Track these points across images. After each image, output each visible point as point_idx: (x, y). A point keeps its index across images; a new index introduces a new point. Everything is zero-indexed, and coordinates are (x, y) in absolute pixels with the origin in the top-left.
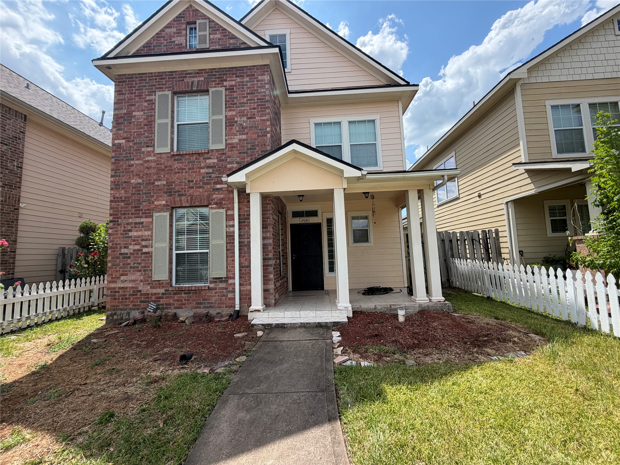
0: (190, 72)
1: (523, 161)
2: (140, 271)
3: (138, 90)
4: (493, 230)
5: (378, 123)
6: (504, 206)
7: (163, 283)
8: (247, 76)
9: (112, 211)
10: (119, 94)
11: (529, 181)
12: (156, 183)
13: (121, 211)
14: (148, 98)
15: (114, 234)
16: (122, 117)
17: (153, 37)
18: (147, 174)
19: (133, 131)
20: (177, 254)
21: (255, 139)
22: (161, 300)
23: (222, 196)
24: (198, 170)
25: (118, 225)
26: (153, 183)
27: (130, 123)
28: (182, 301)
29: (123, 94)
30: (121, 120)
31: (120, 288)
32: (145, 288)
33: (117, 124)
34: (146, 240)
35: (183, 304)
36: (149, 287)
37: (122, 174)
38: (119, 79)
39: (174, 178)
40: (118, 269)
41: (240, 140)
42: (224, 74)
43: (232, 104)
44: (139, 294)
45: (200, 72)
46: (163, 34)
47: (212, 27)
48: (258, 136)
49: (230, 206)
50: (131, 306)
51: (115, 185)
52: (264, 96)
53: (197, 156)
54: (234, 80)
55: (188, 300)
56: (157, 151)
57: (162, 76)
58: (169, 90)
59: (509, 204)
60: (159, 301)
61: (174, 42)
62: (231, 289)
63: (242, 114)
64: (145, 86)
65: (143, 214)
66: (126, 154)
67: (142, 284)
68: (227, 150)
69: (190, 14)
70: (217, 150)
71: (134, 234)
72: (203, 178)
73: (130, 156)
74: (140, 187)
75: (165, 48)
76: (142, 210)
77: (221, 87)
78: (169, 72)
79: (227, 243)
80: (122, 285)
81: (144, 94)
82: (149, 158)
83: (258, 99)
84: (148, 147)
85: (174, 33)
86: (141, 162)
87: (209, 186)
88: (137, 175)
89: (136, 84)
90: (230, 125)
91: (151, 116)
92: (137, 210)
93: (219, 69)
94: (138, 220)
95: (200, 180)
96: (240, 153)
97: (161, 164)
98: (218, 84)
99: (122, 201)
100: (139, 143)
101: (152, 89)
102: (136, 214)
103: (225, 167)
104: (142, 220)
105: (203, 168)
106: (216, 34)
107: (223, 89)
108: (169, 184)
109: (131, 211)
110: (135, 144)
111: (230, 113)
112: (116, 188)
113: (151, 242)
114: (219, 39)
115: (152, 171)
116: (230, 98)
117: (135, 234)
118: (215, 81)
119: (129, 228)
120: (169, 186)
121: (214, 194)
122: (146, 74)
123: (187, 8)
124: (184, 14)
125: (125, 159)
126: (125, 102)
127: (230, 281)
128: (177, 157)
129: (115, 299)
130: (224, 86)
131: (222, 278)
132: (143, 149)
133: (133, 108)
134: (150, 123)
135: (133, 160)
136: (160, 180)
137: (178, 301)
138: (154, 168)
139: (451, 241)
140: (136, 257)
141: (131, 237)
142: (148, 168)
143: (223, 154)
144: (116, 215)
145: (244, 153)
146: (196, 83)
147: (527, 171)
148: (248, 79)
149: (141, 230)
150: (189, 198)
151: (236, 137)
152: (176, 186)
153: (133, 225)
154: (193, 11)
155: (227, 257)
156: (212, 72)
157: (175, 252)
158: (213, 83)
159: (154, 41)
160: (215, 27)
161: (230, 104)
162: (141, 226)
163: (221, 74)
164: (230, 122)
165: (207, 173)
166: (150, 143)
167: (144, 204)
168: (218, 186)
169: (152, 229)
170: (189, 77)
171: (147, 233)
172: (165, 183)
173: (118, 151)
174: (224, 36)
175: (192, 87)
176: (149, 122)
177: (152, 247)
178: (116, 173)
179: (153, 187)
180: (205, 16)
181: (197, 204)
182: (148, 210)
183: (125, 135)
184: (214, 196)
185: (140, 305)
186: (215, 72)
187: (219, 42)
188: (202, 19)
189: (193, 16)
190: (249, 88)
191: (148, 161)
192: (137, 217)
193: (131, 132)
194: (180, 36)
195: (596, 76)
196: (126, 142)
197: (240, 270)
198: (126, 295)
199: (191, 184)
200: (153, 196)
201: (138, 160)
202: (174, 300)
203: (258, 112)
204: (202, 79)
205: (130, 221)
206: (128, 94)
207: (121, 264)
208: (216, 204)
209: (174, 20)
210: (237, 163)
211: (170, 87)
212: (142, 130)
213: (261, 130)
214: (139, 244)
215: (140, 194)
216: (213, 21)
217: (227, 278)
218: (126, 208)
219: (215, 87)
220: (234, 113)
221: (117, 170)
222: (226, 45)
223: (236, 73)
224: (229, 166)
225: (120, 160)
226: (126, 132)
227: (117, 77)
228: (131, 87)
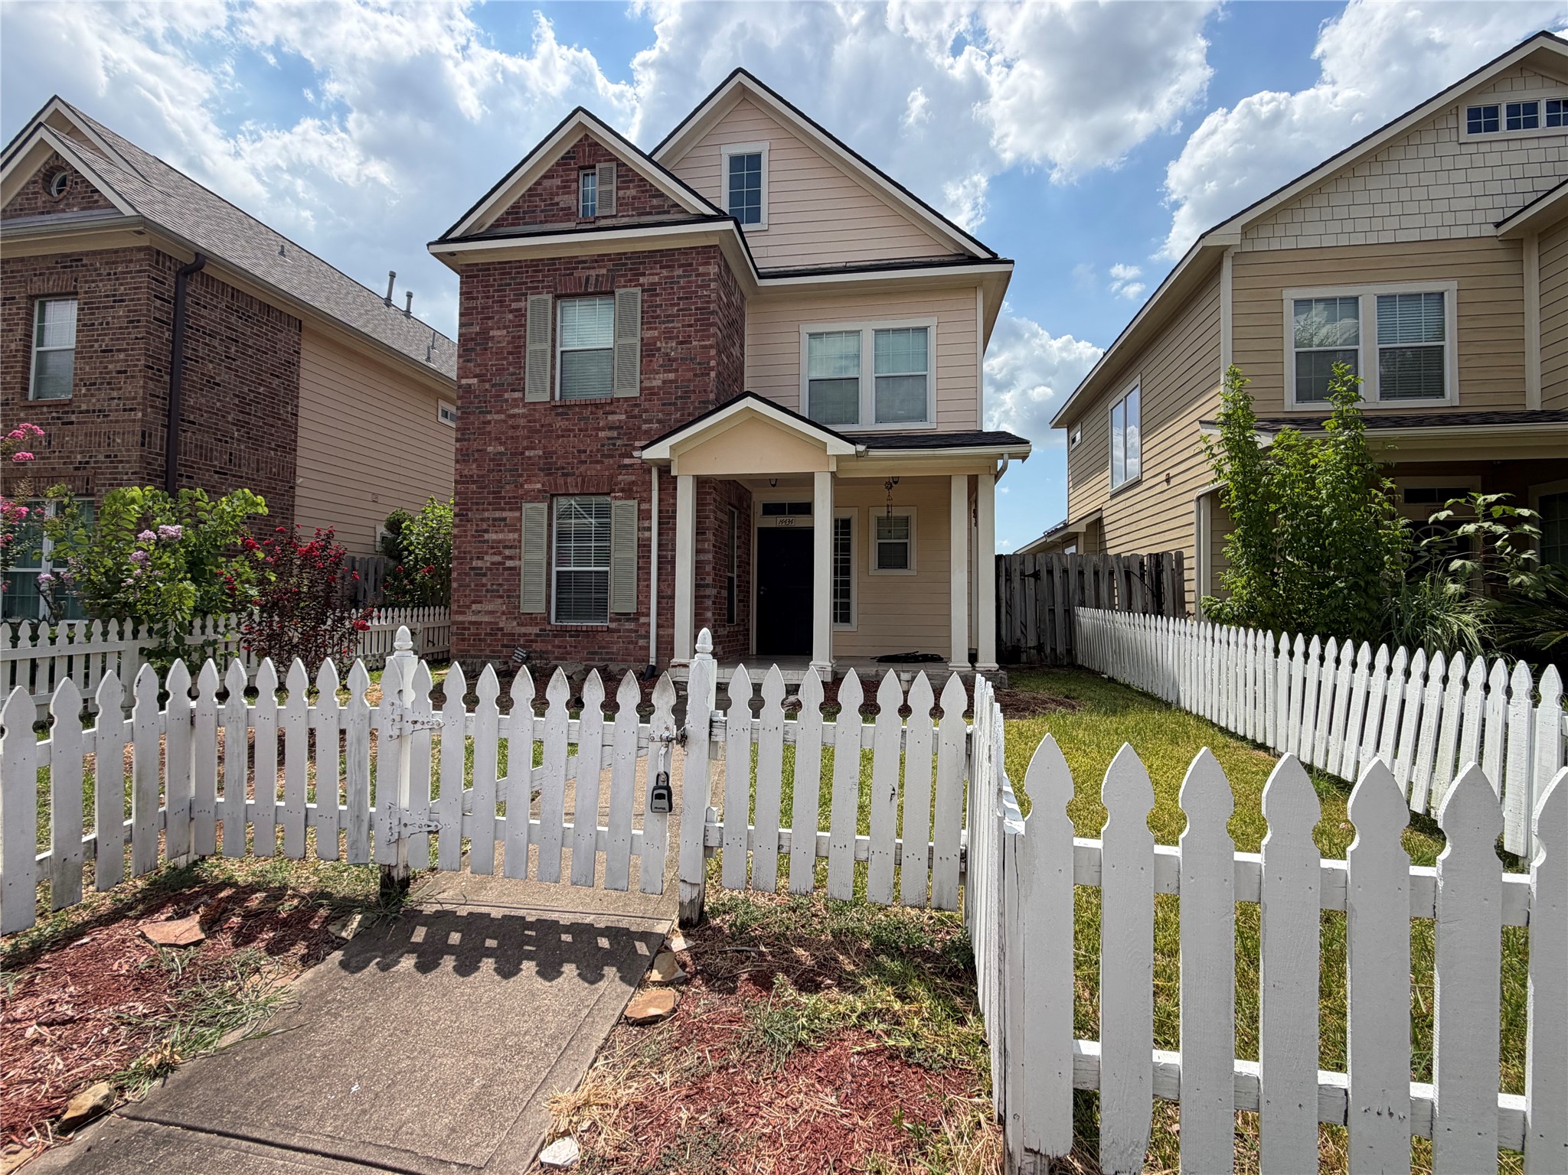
0: (583, 259)
2: (501, 597)
3: (498, 291)
4: (1172, 554)
5: (932, 333)
6: (1193, 506)
7: (536, 618)
8: (680, 266)
9: (458, 498)
10: (467, 299)
12: (527, 453)
13: (472, 498)
14: (514, 305)
15: (461, 537)
16: (472, 339)
17: (523, 195)
18: (512, 437)
19: (490, 363)
20: (558, 572)
21: (689, 380)
22: (534, 645)
23: (633, 478)
24: (594, 433)
25: (468, 521)
26: (523, 453)
27: (486, 349)
28: (565, 648)
29: (473, 298)
30: (471, 345)
31: (471, 623)
32: (509, 625)
33: (464, 350)
34: (511, 547)
35: (567, 653)
36: (515, 623)
37: (472, 437)
38: (466, 271)
39: (556, 445)
40: (467, 592)
41: (664, 382)
42: (641, 263)
43: (652, 317)
44: (500, 633)
45: (599, 260)
46: (540, 189)
47: (623, 176)
48: (695, 375)
49: (644, 495)
50: (487, 652)
51: (462, 455)
52: (708, 302)
53: (594, 409)
54: (657, 274)
55: (575, 647)
56: (530, 398)
57: (537, 266)
58: (548, 293)
59: (1202, 501)
60: (531, 646)
61: (557, 204)
62: (644, 633)
63: (668, 336)
64: (510, 284)
65: (505, 503)
66: (480, 402)
67: (504, 617)
68: (643, 398)
69: (584, 151)
70: (626, 399)
71: (492, 536)
72: (603, 445)
73: (486, 406)
74: (502, 460)
75: (543, 215)
76: (504, 498)
77: (635, 286)
78: (548, 259)
79: (639, 557)
80: (473, 619)
81: (507, 299)
82: (516, 411)
83: (696, 309)
84: (513, 390)
85: (558, 187)
86: (503, 417)
87: (611, 461)
88: (496, 439)
89: (495, 280)
90: (648, 356)
91: (519, 337)
92: (497, 498)
93: (632, 253)
94: (497, 514)
95: (598, 451)
96: (664, 405)
97: (535, 421)
98: (630, 281)
99: (474, 482)
100: (499, 385)
101: (521, 289)
102: (494, 504)
103: (640, 428)
104: (505, 514)
105: (603, 429)
106: (628, 188)
107: (638, 290)
108: (548, 455)
109: (487, 498)
110: (493, 386)
111: (649, 334)
112: (464, 460)
113: (517, 550)
114: (634, 198)
115: (520, 433)
116: (649, 307)
117: (494, 536)
118: (626, 275)
119: (485, 526)
120: (547, 459)
121: (620, 474)
122: (510, 262)
123: (581, 140)
124: (574, 152)
125: (478, 411)
126: (478, 313)
127: (643, 620)
128: (561, 410)
129: (463, 640)
130: (641, 285)
131: (629, 614)
132: (506, 395)
133: (490, 323)
134: (518, 349)
135: (490, 412)
136: (532, 448)
137: (560, 647)
138: (524, 427)
139: (1081, 573)
140: (495, 574)
141: (488, 541)
142: (513, 427)
143: (636, 405)
144: (464, 504)
145: (670, 404)
146: (593, 280)
148: (680, 272)
149: (502, 531)
150: (580, 479)
151: (657, 376)
152: (558, 458)
153: (491, 522)
154: (590, 145)
155: (638, 579)
156: (620, 259)
157: (555, 569)
158: (622, 279)
159: (524, 202)
160: (627, 176)
161: (649, 318)
162: (502, 524)
163: (635, 263)
164: (649, 350)
165: (609, 439)
166: (518, 386)
167: (508, 487)
168: (627, 461)
169: (520, 531)
170: (582, 268)
171: (511, 536)
172: (541, 453)
173: (466, 398)
175: (586, 287)
176: (517, 347)
177: (520, 559)
178: (463, 434)
179: (523, 459)
180: (611, 154)
181: (592, 489)
182: (514, 497)
183: (478, 371)
184: (620, 478)
185: (501, 652)
186: (625, 259)
187: (633, 204)
188: (605, 161)
189: (590, 156)
190: (683, 288)
191: (514, 416)
192: (497, 509)
193: (486, 365)
194: (568, 193)
196: (479, 382)
197: (658, 603)
198: (480, 634)
199: (583, 456)
200: (521, 476)
201: (497, 413)
202: (553, 646)
203: (696, 331)
204: (604, 271)
205: (486, 514)
206: (482, 298)
207: (473, 584)
208: (622, 490)
209: (558, 164)
210: (659, 421)
211: (550, 287)
212: (505, 363)
213: (699, 364)
214: (500, 553)
215: (501, 470)
216: (625, 165)
217: (638, 614)
218: (480, 493)
219: (624, 286)
220: (656, 333)
221: (465, 429)
222: (645, 208)
223: (662, 261)
224: (645, 427)
225: (469, 413)
226: (479, 365)
227: (463, 268)
228: (486, 286)
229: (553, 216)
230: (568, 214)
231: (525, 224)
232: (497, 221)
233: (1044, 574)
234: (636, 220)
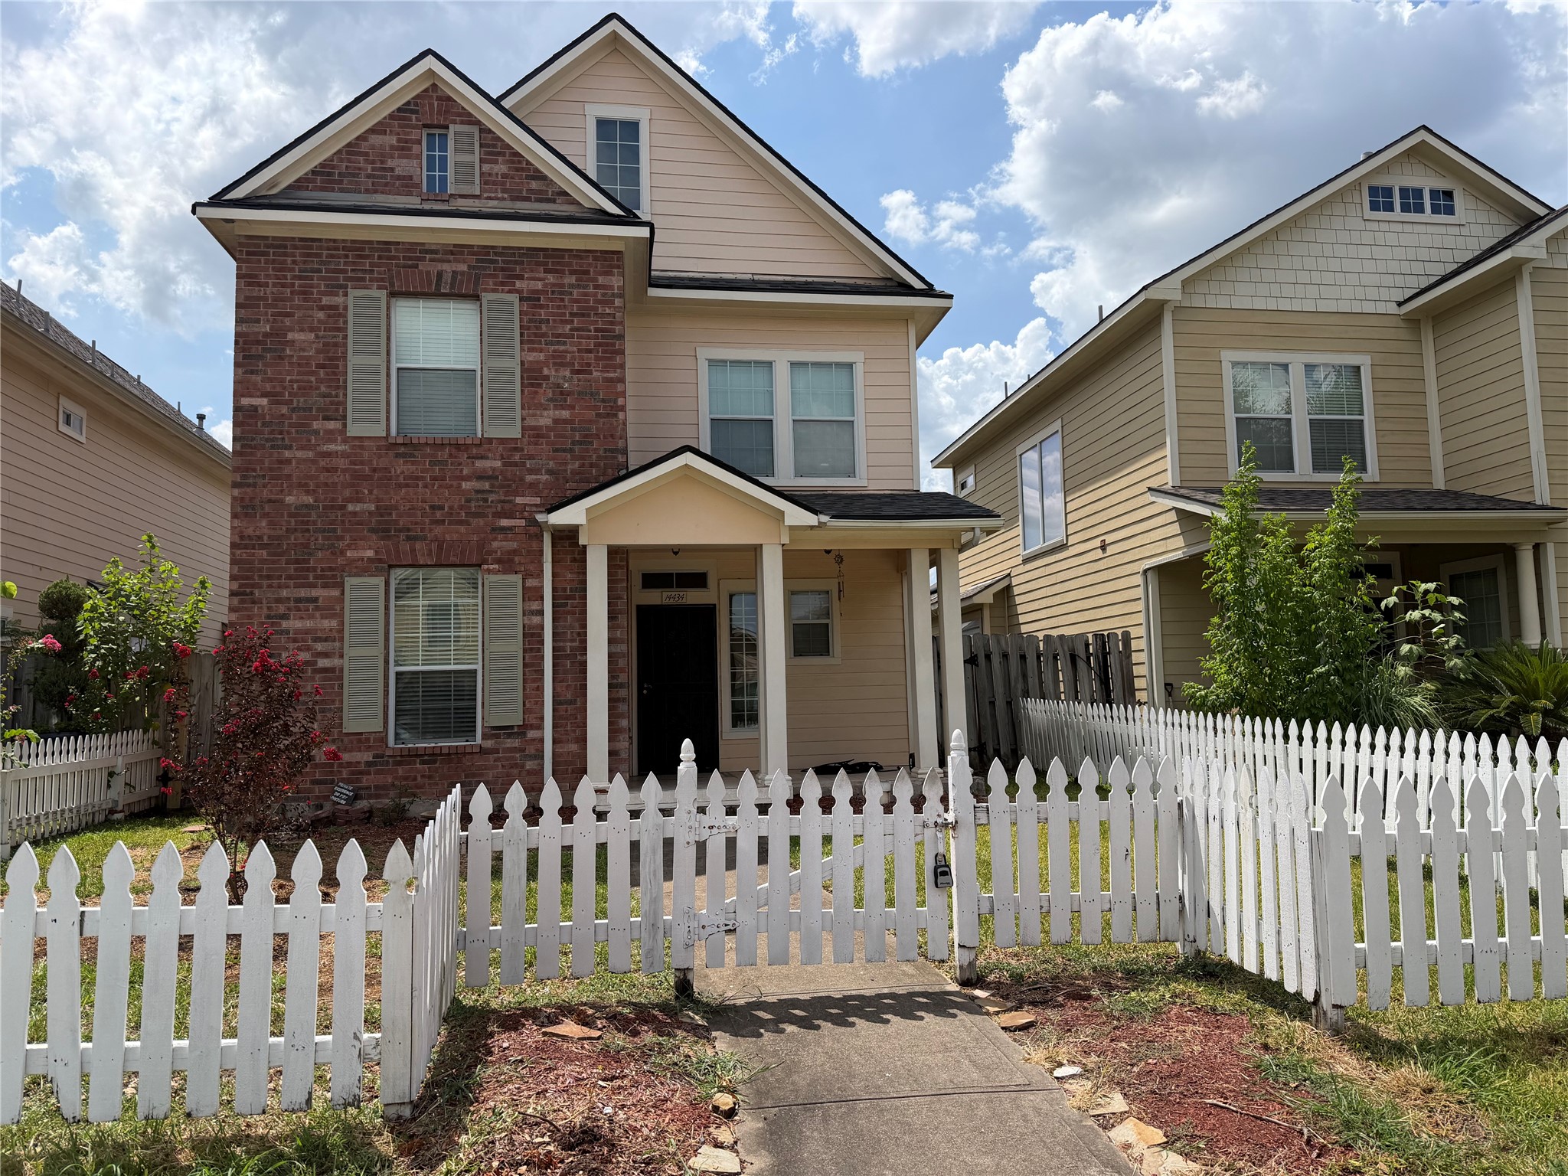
0: (433, 247)
1: (1168, 487)
3: (300, 278)
5: (859, 370)
6: (1138, 580)
7: (368, 740)
8: (572, 272)
9: (236, 568)
10: (249, 284)
11: (1176, 529)
12: (351, 507)
13: (260, 570)
14: (325, 300)
15: (242, 625)
16: (258, 342)
17: (339, 152)
18: (326, 484)
19: (288, 378)
20: (397, 674)
21: (590, 421)
22: (365, 778)
23: (515, 545)
24: (455, 483)
25: (254, 602)
26: (343, 507)
27: (281, 358)
28: (415, 779)
29: (259, 285)
30: (256, 350)
33: (245, 357)
34: (326, 640)
35: (418, 787)
37: (260, 481)
38: (248, 245)
39: (397, 497)
41: (556, 421)
42: (516, 263)
43: (536, 335)
45: (456, 251)
46: (364, 146)
47: (488, 146)
48: (598, 415)
49: (531, 567)
51: (243, 507)
52: (612, 323)
53: (454, 451)
54: (539, 279)
55: (430, 777)
56: (353, 431)
57: (363, 249)
58: (379, 288)
59: (1149, 574)
60: (359, 780)
61: (392, 169)
62: (533, 751)
63: (559, 360)
64: (319, 271)
65: (316, 577)
66: (272, 432)
68: (525, 440)
69: (431, 105)
70: (502, 441)
71: (293, 624)
72: (468, 501)
73: (283, 439)
74: (309, 515)
75: (370, 181)
76: (314, 569)
77: (510, 292)
78: (379, 242)
79: (525, 651)
81: (315, 290)
82: (332, 447)
83: (596, 330)
84: (326, 418)
85: (392, 147)
86: (310, 454)
87: (481, 522)
88: (300, 485)
89: (294, 262)
90: (532, 385)
91: (336, 345)
92: (302, 569)
93: (504, 248)
94: (303, 593)
95: (461, 507)
96: (556, 451)
97: (362, 463)
98: (502, 284)
99: (263, 546)
100: (304, 409)
101: (338, 279)
102: (298, 577)
103: (522, 479)
104: (314, 593)
105: (468, 478)
106: (496, 162)
107: (514, 298)
108: (383, 511)
109: (286, 569)
110: (293, 410)
111: (532, 357)
112: (246, 515)
113: (337, 644)
114: (504, 176)
115: (340, 478)
116: (530, 321)
117: (298, 624)
118: (496, 276)
119: (282, 609)
120: (382, 516)
121: (495, 539)
122: (320, 240)
123: (426, 90)
124: (416, 104)
125: (268, 445)
126: (266, 306)
127: (532, 734)
128: (402, 450)
130: (517, 291)
131: (512, 727)
132: (315, 425)
133: (287, 321)
134: (333, 362)
135: (290, 448)
136: (359, 501)
137: (405, 778)
138: (344, 471)
139: (1023, 657)
141: (287, 632)
142: (328, 470)
143: (516, 449)
144: (247, 578)
145: (564, 451)
146: (447, 278)
147: (1173, 509)
148: (573, 279)
149: (311, 617)
150: (434, 546)
151: (545, 413)
152: (400, 515)
153: (292, 604)
154: (439, 99)
155: (525, 681)
156: (488, 254)
157: (393, 670)
158: (491, 281)
159: (341, 160)
160: (494, 146)
161: (531, 335)
162: (311, 606)
163: (508, 262)
164: (532, 377)
165: (478, 492)
166: (336, 412)
167: (320, 554)
168: (505, 523)
169: (342, 615)
170: (431, 260)
171: (327, 624)
172: (372, 507)
173: (249, 425)
174: (517, 170)
175: (438, 284)
176: (331, 359)
177: (342, 656)
178: (244, 477)
179: (343, 515)
180: (470, 115)
181: (453, 560)
182: (331, 569)
183: (268, 387)
184: (495, 544)
185: (310, 791)
186: (495, 254)
187: (503, 184)
188: (462, 122)
189: (439, 113)
190: (576, 301)
191: (328, 454)
192: (303, 586)
193: (283, 380)
194: (408, 157)
195: (1323, 306)
196: (271, 403)
197: (554, 710)
199: (438, 514)
200: (342, 538)
201: (302, 448)
202: (395, 779)
203: (597, 359)
204: (464, 267)
205: (284, 593)
206: (274, 285)
208: (498, 561)
209: (391, 116)
210: (550, 472)
211: (382, 280)
212: (313, 379)
213: (603, 401)
214: (308, 649)
215: (308, 530)
216: (490, 131)
217: (525, 727)
218: (274, 562)
219: (494, 291)
220: (542, 357)
221: (247, 470)
222: (521, 191)
223: (546, 264)
224: (529, 478)
225: (255, 447)
226: (271, 380)
227: (243, 240)
228: (281, 270)
229: (386, 184)
230: (408, 185)
231: (342, 190)
232: (298, 180)
233: (982, 660)
234: (509, 206)
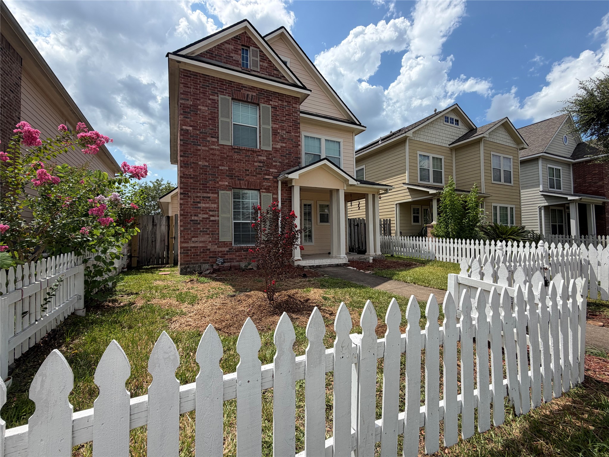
0: (245, 86)
1: (407, 182)
2: (208, 234)
3: (202, 88)
4: (388, 219)
5: (342, 144)
6: (395, 206)
7: (227, 244)
8: (286, 102)
9: (182, 185)
11: (409, 194)
12: (220, 168)
13: (191, 186)
14: (211, 97)
15: (184, 204)
16: (188, 107)
17: (215, 47)
18: (212, 159)
19: (199, 121)
20: (234, 223)
21: (291, 148)
22: (226, 256)
23: (270, 184)
24: (252, 163)
25: (189, 197)
26: (218, 167)
27: (197, 114)
28: (242, 256)
31: (191, 247)
32: (214, 248)
33: (184, 112)
34: (213, 211)
35: (243, 259)
36: (216, 246)
37: (190, 156)
38: (184, 73)
39: (235, 166)
40: (189, 232)
41: (281, 147)
42: (270, 96)
43: (276, 119)
44: (208, 251)
45: (253, 88)
46: (223, 47)
47: (262, 57)
48: (293, 146)
49: (274, 191)
50: (202, 261)
51: (184, 164)
52: (297, 119)
53: (252, 153)
54: (277, 102)
55: (246, 256)
56: (221, 142)
57: (223, 82)
58: (229, 96)
59: (398, 205)
60: (225, 257)
61: (232, 57)
63: (282, 128)
65: (209, 190)
66: (194, 139)
67: (210, 244)
68: (273, 152)
69: (245, 39)
70: (266, 151)
71: (202, 205)
72: (256, 169)
73: (197, 142)
74: (207, 169)
75: (225, 59)
76: (209, 187)
77: (268, 104)
78: (228, 81)
80: (193, 245)
81: (207, 93)
82: (214, 147)
83: (293, 120)
84: (212, 137)
85: (232, 49)
86: (207, 149)
87: (260, 176)
88: (203, 159)
90: (275, 135)
91: (215, 113)
92: (205, 187)
93: (267, 90)
94: (205, 195)
95: (254, 171)
96: (281, 156)
97: (224, 153)
98: (266, 102)
99: (191, 178)
100: (204, 133)
101: (215, 90)
102: (203, 190)
103: (272, 164)
104: (209, 195)
105: (256, 162)
106: (264, 62)
107: (270, 106)
108: (231, 170)
109: (200, 187)
110: (201, 133)
111: (275, 126)
112: (185, 167)
113: (217, 212)
114: (266, 67)
115: (216, 157)
116: (274, 115)
117: (204, 205)
118: (264, 99)
119: (198, 200)
120: (230, 171)
121: (264, 182)
122: (208, 75)
123: (243, 33)
124: (240, 37)
125: (192, 143)
126: (191, 95)
128: (236, 150)
129: (188, 256)
132: (208, 139)
133: (198, 102)
134: (214, 118)
135: (200, 145)
136: (223, 166)
137: (239, 256)
138: (218, 155)
140: (205, 224)
141: (200, 208)
142: (213, 155)
143: (270, 154)
144: (186, 188)
145: (284, 156)
146: (250, 96)
147: (408, 188)
148: (286, 104)
149: (208, 203)
150: (246, 183)
151: (278, 144)
152: (236, 172)
153: (202, 198)
154: (247, 37)
156: (262, 91)
157: (233, 221)
158: (263, 100)
159: (216, 50)
160: (264, 57)
161: (275, 120)
162: (208, 199)
163: (268, 95)
164: (275, 133)
165: (259, 166)
166: (215, 135)
167: (210, 182)
168: (267, 177)
169: (218, 203)
170: (245, 90)
171: (213, 206)
172: (227, 168)
173: (186, 136)
174: (270, 66)
175: (247, 98)
176: (213, 117)
177: (218, 216)
178: (184, 154)
179: (218, 170)
180: (256, 45)
181: (252, 187)
182: (214, 187)
183: (192, 124)
184: (264, 183)
185: (209, 260)
186: (264, 92)
187: (266, 70)
188: (254, 47)
189: (247, 42)
190: (287, 111)
191: (213, 149)
192: (204, 192)
193: (197, 122)
194: (236, 54)
195: (436, 143)
196: (193, 129)
198: (197, 252)
199: (247, 172)
200: (218, 178)
201: (204, 146)
202: (236, 256)
203: (293, 129)
204: (255, 94)
205: (199, 195)
206: (193, 88)
207: (192, 228)
208: (265, 189)
209: (232, 39)
210: (280, 162)
211: (230, 93)
212: (207, 123)
213: (295, 142)
214: (207, 214)
215: (206, 174)
216: (263, 52)
218: (195, 184)
219: (264, 103)
220: (277, 126)
221: (185, 151)
222: (271, 73)
223: (279, 98)
224: (274, 164)
225: (188, 144)
226: (193, 121)
227: (182, 70)
228: (195, 83)
229: (230, 62)
230: (237, 63)
231: (216, 60)
232: (201, 53)
233: (360, 225)
234: (268, 77)
